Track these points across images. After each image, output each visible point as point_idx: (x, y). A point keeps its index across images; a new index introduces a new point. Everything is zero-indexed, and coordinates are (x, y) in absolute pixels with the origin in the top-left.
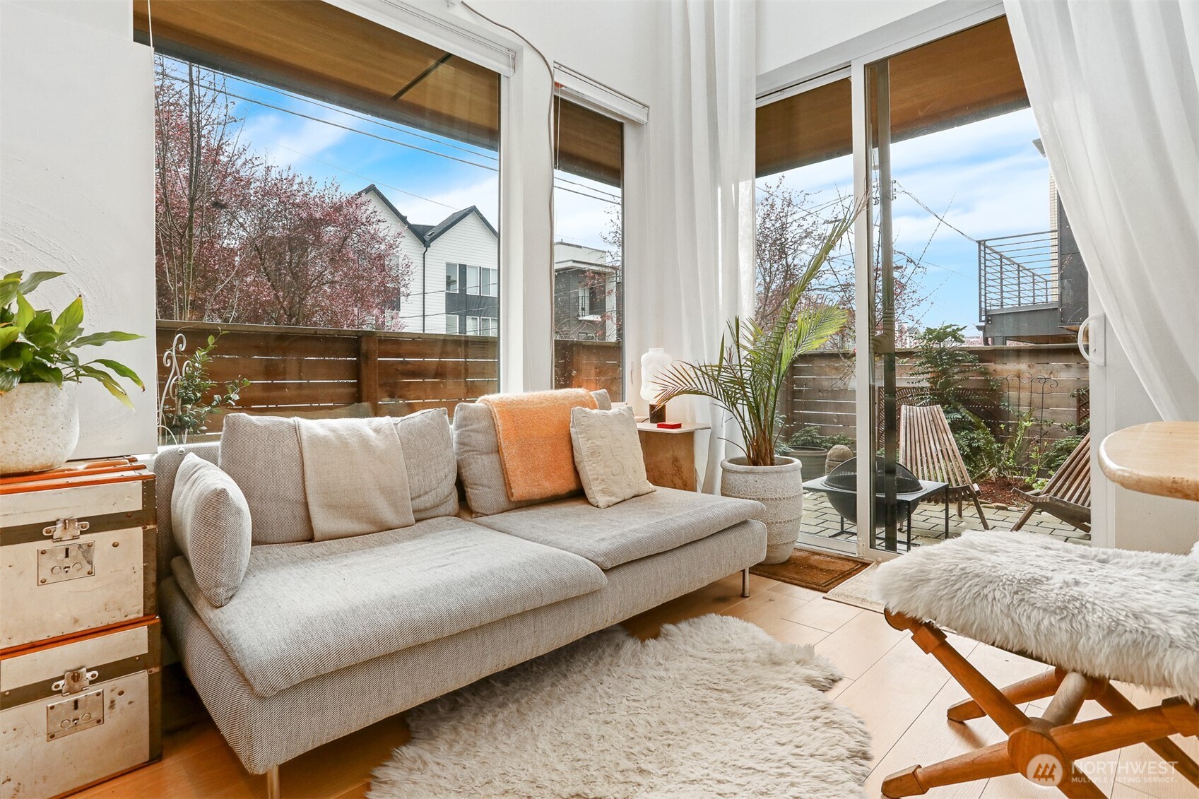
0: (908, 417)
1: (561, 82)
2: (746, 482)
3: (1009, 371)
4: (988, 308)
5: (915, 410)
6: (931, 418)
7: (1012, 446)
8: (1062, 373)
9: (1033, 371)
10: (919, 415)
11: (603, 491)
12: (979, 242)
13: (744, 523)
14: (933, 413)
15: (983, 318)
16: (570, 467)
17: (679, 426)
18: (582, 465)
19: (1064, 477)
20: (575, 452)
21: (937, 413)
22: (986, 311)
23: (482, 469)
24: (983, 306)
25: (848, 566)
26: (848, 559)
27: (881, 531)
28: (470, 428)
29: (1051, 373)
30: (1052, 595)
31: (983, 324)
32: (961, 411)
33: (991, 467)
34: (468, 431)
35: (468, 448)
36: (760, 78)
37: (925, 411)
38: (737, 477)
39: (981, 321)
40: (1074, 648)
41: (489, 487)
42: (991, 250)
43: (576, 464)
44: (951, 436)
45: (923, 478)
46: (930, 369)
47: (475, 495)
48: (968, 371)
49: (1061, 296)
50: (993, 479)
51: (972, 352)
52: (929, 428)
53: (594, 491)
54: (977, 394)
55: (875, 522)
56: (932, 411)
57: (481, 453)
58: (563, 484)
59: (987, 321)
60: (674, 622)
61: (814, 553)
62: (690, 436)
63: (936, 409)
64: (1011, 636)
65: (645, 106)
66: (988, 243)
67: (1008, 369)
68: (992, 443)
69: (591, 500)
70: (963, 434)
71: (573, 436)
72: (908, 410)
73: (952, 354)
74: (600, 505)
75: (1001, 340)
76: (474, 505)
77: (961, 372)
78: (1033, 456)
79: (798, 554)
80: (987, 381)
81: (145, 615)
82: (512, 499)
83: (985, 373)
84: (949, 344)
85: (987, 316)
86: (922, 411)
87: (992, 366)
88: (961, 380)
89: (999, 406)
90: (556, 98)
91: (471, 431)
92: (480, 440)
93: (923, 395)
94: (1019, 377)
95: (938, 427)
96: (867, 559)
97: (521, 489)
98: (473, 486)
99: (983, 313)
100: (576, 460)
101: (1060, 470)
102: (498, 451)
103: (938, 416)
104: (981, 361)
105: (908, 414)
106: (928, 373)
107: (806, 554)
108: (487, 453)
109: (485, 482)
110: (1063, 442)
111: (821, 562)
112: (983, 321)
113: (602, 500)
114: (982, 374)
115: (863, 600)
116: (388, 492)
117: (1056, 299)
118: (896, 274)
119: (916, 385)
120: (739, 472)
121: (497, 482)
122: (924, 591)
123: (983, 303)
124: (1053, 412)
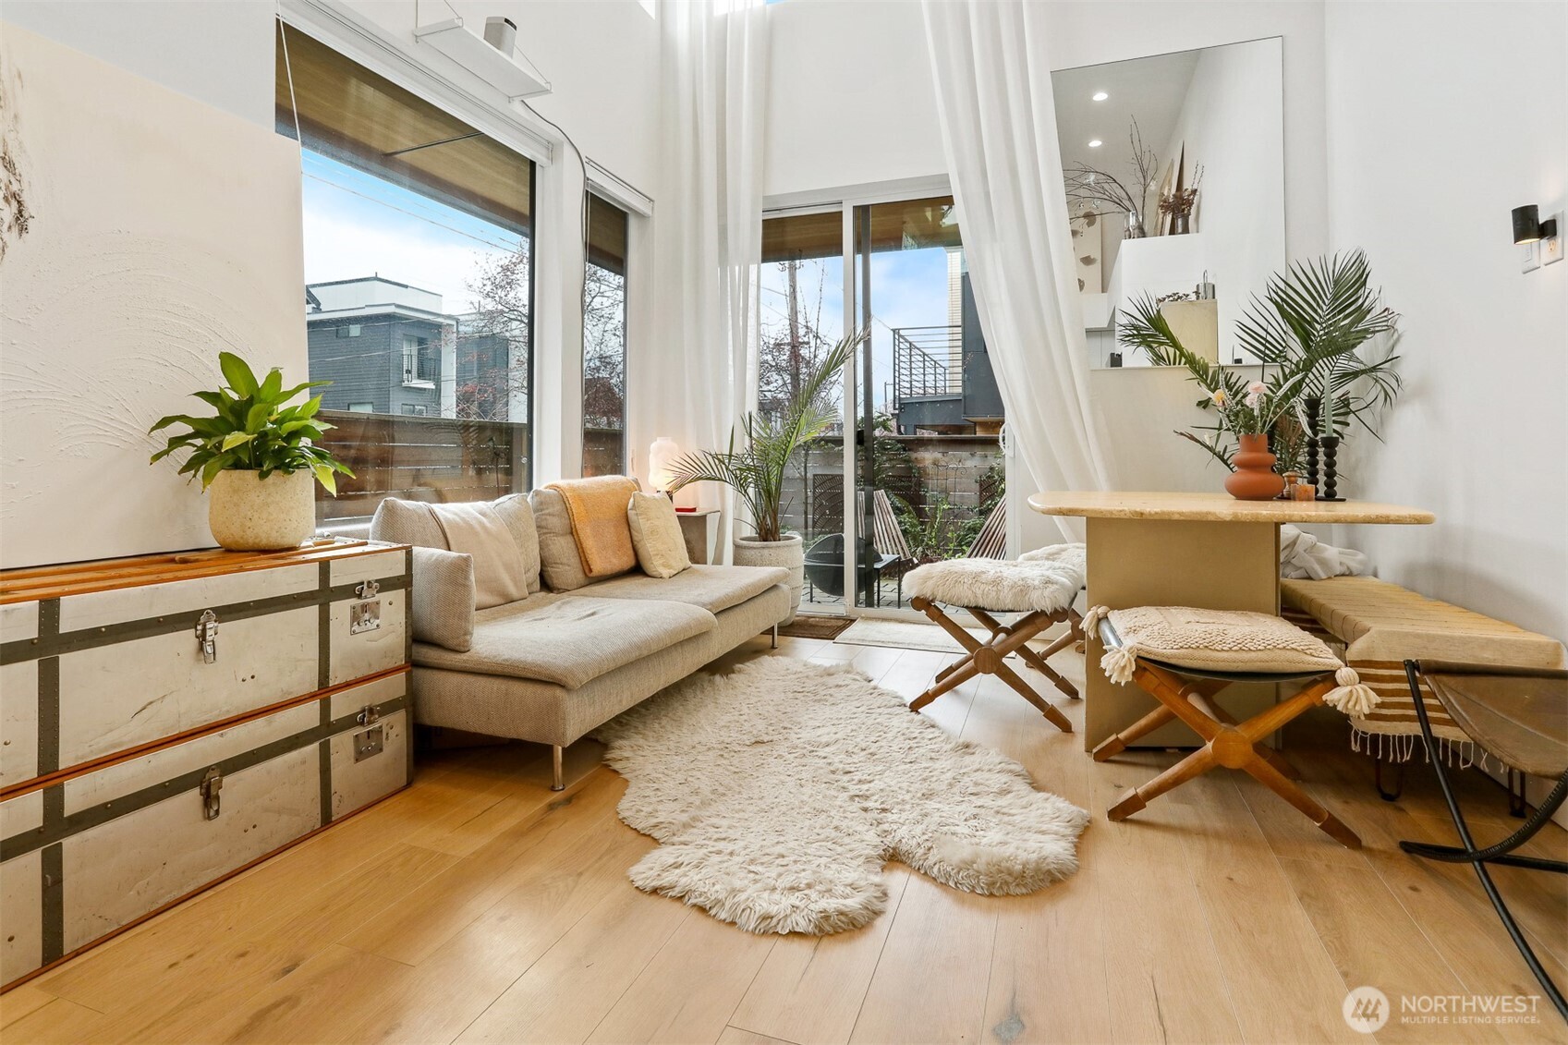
1: (590, 178)
2: (762, 556)
3: (927, 459)
4: (901, 396)
7: (932, 527)
8: (968, 461)
9: (946, 460)
11: (663, 565)
12: (894, 331)
13: (775, 587)
14: (879, 497)
15: (897, 406)
16: (630, 545)
17: (694, 510)
18: (642, 543)
19: (978, 547)
20: (634, 532)
21: (881, 497)
23: (562, 548)
24: (897, 394)
25: (840, 623)
26: (838, 618)
27: (863, 595)
28: (547, 511)
30: (990, 577)
31: (897, 412)
32: (897, 496)
33: (918, 547)
34: (544, 514)
35: (545, 531)
36: (765, 198)
38: (753, 552)
39: (895, 409)
40: (998, 598)
41: (569, 566)
42: (905, 339)
43: (635, 543)
44: (893, 517)
45: (883, 553)
47: (557, 572)
49: (964, 390)
53: (655, 564)
54: (902, 481)
55: (859, 588)
56: (878, 495)
57: (557, 535)
58: (626, 562)
59: (900, 409)
60: (742, 662)
61: (809, 617)
62: (703, 518)
63: (880, 494)
64: (972, 599)
65: (651, 200)
66: (902, 332)
67: (927, 457)
69: (649, 574)
70: (900, 516)
71: (629, 516)
74: (664, 575)
75: (912, 429)
76: (556, 582)
77: (890, 460)
78: (949, 535)
79: (797, 618)
80: (911, 468)
81: (406, 662)
82: (591, 575)
83: (907, 461)
85: (900, 404)
87: (913, 455)
89: (920, 491)
90: (587, 191)
91: (547, 515)
92: (556, 523)
94: (935, 464)
95: (882, 510)
96: (853, 617)
97: (599, 566)
98: (554, 565)
99: (897, 401)
100: (635, 538)
101: (972, 546)
102: (572, 533)
103: (883, 500)
107: (803, 618)
108: (562, 535)
109: (565, 561)
110: (970, 522)
111: (818, 622)
112: (897, 409)
113: (665, 572)
115: (863, 640)
116: (508, 567)
117: (960, 390)
118: (804, 352)
120: (755, 548)
121: (575, 561)
122: (931, 583)
123: (897, 392)
124: (962, 496)
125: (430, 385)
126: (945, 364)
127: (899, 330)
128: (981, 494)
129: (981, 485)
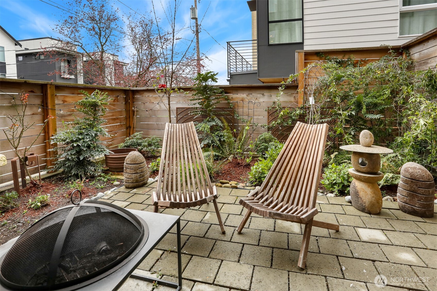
0: (169, 133)
3: (239, 98)
4: (231, 72)
5: (175, 127)
6: (186, 133)
7: (240, 140)
8: (261, 99)
9: (249, 98)
10: (178, 130)
12: (227, 43)
14: (188, 128)
15: (229, 76)
21: (190, 128)
22: (230, 73)
29: (256, 99)
31: (229, 79)
32: (216, 120)
37: (183, 126)
46: (201, 97)
48: (219, 98)
50: (231, 160)
51: (221, 87)
52: (184, 141)
54: (224, 111)
56: (188, 126)
59: (231, 77)
63: (190, 125)
68: (231, 138)
70: (216, 133)
72: (170, 127)
73: (211, 89)
77: (216, 98)
80: (229, 103)
84: (210, 83)
85: (231, 75)
86: (180, 127)
87: (231, 95)
88: (216, 103)
89: (234, 116)
93: (196, 112)
94: (243, 101)
95: (190, 139)
99: (229, 74)
103: (191, 130)
104: (226, 93)
105: (170, 130)
106: (199, 99)
112: (229, 78)
114: (227, 99)
119: (193, 106)
123: (229, 70)
124: (258, 119)
125: (73, 77)
126: (251, 63)
127: (230, 42)
128: (269, 117)
129: (269, 113)
